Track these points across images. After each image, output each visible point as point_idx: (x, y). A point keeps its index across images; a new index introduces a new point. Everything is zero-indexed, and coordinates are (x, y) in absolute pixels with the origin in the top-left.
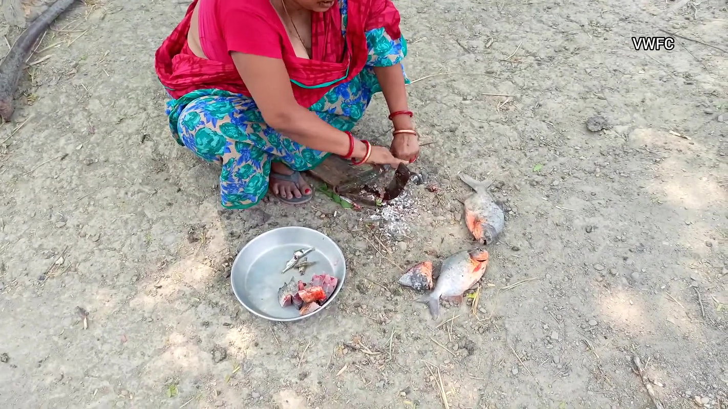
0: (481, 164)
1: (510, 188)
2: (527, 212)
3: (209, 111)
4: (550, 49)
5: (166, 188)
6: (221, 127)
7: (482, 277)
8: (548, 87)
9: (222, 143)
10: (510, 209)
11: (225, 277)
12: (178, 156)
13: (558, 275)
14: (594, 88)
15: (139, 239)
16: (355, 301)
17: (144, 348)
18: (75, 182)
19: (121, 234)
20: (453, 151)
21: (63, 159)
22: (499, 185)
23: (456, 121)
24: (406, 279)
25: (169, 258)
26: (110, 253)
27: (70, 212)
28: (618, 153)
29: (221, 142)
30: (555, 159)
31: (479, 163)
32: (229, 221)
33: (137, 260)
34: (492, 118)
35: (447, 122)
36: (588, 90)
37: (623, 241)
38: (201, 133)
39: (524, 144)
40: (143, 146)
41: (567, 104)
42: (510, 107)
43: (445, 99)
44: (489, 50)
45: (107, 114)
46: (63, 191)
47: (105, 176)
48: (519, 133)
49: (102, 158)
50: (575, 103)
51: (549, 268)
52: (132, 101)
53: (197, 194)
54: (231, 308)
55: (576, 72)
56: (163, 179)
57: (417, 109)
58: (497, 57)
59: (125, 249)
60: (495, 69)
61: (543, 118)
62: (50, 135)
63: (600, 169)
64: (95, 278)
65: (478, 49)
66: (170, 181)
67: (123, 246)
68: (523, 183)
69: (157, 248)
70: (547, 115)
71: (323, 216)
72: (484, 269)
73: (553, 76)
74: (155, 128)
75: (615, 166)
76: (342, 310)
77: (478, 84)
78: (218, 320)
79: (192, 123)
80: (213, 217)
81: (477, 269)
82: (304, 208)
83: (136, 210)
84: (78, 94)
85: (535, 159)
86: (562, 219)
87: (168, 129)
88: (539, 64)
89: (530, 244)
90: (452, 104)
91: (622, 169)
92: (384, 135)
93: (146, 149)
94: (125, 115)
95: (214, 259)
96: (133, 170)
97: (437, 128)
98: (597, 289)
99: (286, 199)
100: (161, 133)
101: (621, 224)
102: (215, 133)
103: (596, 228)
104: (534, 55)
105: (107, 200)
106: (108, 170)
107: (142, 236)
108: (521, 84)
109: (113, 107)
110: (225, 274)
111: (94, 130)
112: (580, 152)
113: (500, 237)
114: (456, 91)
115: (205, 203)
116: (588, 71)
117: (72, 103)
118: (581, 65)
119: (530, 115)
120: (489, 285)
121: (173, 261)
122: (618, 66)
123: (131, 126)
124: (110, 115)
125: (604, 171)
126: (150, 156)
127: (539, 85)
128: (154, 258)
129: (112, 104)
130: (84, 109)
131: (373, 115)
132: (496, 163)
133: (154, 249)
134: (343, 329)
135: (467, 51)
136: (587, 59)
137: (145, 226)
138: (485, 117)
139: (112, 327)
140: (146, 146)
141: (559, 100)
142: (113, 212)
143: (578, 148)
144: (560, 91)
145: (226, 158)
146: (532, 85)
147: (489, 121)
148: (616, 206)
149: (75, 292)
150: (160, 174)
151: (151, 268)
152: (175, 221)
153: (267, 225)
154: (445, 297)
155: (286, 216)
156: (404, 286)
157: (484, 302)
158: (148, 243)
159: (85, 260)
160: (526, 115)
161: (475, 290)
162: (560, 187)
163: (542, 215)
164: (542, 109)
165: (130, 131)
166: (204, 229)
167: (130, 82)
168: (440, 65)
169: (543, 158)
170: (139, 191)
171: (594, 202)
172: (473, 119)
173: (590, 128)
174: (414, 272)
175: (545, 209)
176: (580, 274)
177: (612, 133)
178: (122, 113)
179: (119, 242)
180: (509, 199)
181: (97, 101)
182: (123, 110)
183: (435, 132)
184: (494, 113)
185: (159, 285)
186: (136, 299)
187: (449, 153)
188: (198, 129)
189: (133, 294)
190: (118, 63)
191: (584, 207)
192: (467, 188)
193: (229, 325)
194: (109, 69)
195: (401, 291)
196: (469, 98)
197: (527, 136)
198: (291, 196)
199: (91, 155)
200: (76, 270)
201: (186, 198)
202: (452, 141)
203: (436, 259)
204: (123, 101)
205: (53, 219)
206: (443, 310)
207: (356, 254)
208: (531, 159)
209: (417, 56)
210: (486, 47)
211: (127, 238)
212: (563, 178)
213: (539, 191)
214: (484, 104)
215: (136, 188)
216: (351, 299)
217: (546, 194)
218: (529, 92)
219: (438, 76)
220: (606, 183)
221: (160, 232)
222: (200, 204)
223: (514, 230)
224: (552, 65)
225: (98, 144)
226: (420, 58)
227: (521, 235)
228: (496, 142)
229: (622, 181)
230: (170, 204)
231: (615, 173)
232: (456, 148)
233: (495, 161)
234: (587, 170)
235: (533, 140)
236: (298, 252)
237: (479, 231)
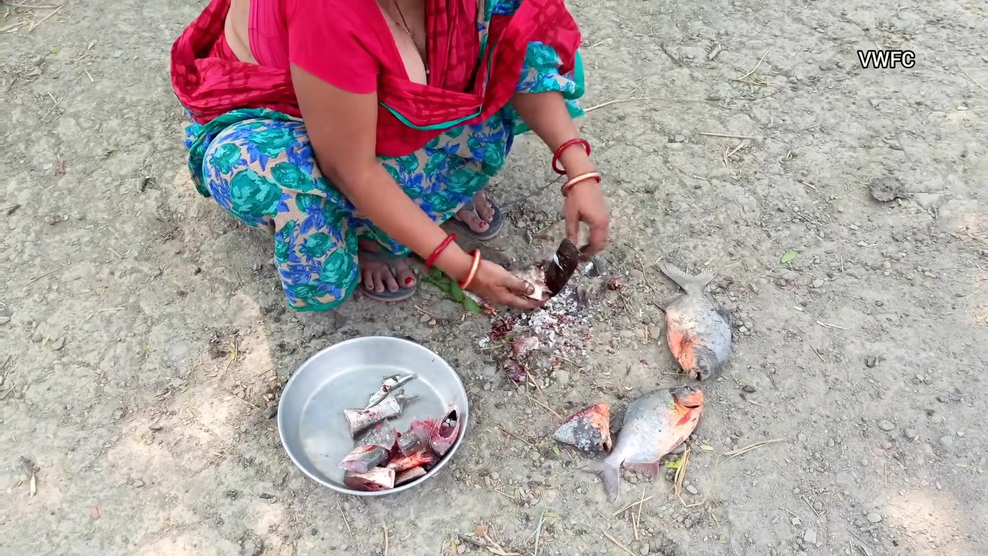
0: (695, 248)
1: (742, 289)
2: (770, 329)
3: (255, 142)
4: (813, 66)
5: (177, 266)
6: (273, 170)
7: (692, 433)
8: (808, 126)
9: (274, 195)
10: (741, 323)
11: (268, 417)
12: (200, 215)
13: (817, 435)
14: (882, 130)
15: (129, 349)
16: (480, 466)
17: (128, 530)
18: (29, 251)
19: (99, 339)
20: (649, 223)
21: (11, 212)
22: (724, 284)
23: (656, 176)
24: (565, 433)
25: (176, 382)
26: (81, 371)
27: (17, 301)
28: (921, 239)
29: (272, 194)
30: (817, 244)
31: (691, 246)
32: (278, 324)
33: (123, 383)
34: (715, 172)
35: (641, 176)
36: (874, 134)
37: (925, 383)
38: (241, 179)
39: (766, 217)
40: (142, 197)
41: (838, 156)
42: (745, 157)
43: (639, 139)
44: (713, 64)
45: (88, 142)
47: (78, 243)
48: (758, 199)
49: (75, 214)
50: (851, 153)
51: (803, 423)
52: (129, 122)
53: (227, 278)
54: (275, 469)
55: (854, 103)
56: (172, 253)
58: (726, 75)
59: (105, 365)
60: (722, 94)
61: (800, 177)
63: (892, 263)
64: (53, 411)
65: (696, 60)
66: (185, 256)
67: (102, 359)
68: (764, 281)
69: (157, 366)
70: (805, 172)
71: (434, 322)
72: (696, 422)
73: (816, 108)
74: (165, 168)
75: (915, 259)
76: (459, 479)
77: (693, 117)
78: (252, 487)
79: (228, 162)
80: (252, 316)
81: (684, 420)
82: (402, 309)
83: (127, 301)
84: (41, 108)
85: (784, 243)
86: (827, 344)
87: (185, 172)
88: (794, 89)
89: (773, 382)
90: (650, 147)
91: (927, 264)
92: (538, 194)
93: (148, 201)
94: (117, 145)
95: (250, 387)
96: (124, 235)
97: (625, 185)
98: (883, 461)
99: (374, 292)
100: (173, 177)
101: (923, 355)
102: (264, 180)
103: (882, 359)
104: (787, 74)
105: (79, 282)
106: (84, 234)
107: (135, 344)
108: (764, 120)
109: (98, 131)
110: (268, 411)
111: (64, 167)
112: (859, 233)
113: (724, 368)
114: (658, 127)
115: (240, 294)
116: (875, 102)
117: (31, 122)
118: (863, 92)
119: (776, 170)
120: (703, 447)
121: (183, 387)
122: (923, 97)
123: (126, 163)
124: (92, 144)
125: (898, 266)
126: (153, 214)
127: (794, 123)
128: (152, 381)
129: (97, 127)
130: (51, 134)
132: (720, 246)
133: (151, 367)
134: (459, 512)
135: (678, 63)
136: (872, 83)
138: (703, 170)
139: (76, 492)
140: (148, 198)
141: (826, 148)
142: (88, 304)
143: (856, 228)
144: (828, 134)
145: (281, 221)
146: (781, 122)
147: (710, 179)
148: (915, 325)
149: (18, 432)
150: (168, 243)
151: (146, 398)
152: (189, 321)
153: (340, 334)
154: (630, 465)
155: (372, 320)
156: (561, 444)
157: (695, 476)
158: (144, 355)
159: (38, 380)
160: (772, 171)
161: (680, 455)
162: (824, 291)
163: (794, 335)
164: (798, 161)
165: (123, 172)
166: (236, 337)
167: (127, 91)
168: (633, 83)
169: (798, 242)
170: (133, 271)
171: (879, 317)
172: (685, 174)
173: (875, 196)
174: (580, 422)
175: (799, 325)
176: (855, 436)
177: (912, 205)
178: (112, 141)
179: (95, 353)
180: (741, 307)
181: (72, 121)
182: (114, 137)
183: (622, 193)
184: (720, 166)
185: (157, 427)
186: (119, 448)
187: (642, 227)
188: (235, 171)
189: (114, 439)
190: (110, 60)
191: (863, 324)
192: (671, 287)
193: (270, 497)
194: (93, 71)
195: (557, 452)
196: (679, 138)
197: (771, 205)
198: (382, 289)
199: (58, 208)
200: (22, 397)
201: (208, 284)
202: (648, 207)
203: (617, 402)
204: (114, 123)
206: (625, 487)
207: (485, 388)
208: (777, 242)
209: (596, 68)
210: (708, 58)
211: (110, 347)
212: (830, 276)
213: (790, 295)
214: (703, 150)
215: (128, 265)
216: (473, 462)
217: (801, 300)
218: (778, 133)
219: (628, 102)
220: (901, 287)
221: (163, 338)
222: (231, 295)
223: (747, 359)
224: (816, 91)
225: (70, 191)
226: (601, 71)
227: (758, 367)
228: (721, 212)
229: (928, 284)
230: (182, 294)
231: (915, 271)
232: (654, 220)
233: (719, 243)
234: (870, 264)
235: (782, 211)
236: (391, 380)
237: (689, 356)
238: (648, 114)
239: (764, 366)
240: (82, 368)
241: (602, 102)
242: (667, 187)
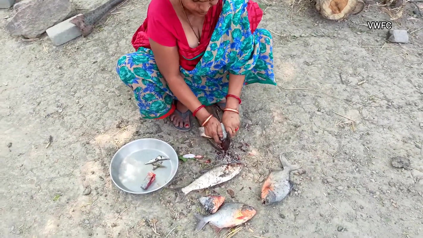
0: (300, 154)
1: (307, 177)
2: (307, 197)
3: (133, 58)
4: (403, 101)
5: (125, 95)
6: (134, 69)
8: (384, 124)
10: (297, 190)
14: (417, 138)
15: (97, 116)
16: (169, 199)
17: (61, 170)
18: (92, 76)
19: (92, 109)
20: (288, 139)
21: (94, 63)
23: (303, 122)
24: (203, 200)
25: (102, 131)
27: (80, 89)
29: (132, 77)
30: (352, 172)
31: (299, 152)
32: (141, 124)
33: (89, 125)
34: (328, 129)
35: (297, 120)
36: (412, 138)
38: (123, 69)
39: (338, 154)
41: (389, 141)
42: (346, 127)
43: (306, 106)
44: (358, 87)
46: (84, 78)
47: (104, 78)
48: (340, 146)
49: (109, 69)
50: (395, 142)
55: (412, 122)
57: (285, 105)
58: (361, 92)
59: (88, 118)
60: (353, 100)
61: (365, 143)
62: (97, 50)
63: (380, 193)
64: (67, 126)
65: (351, 83)
67: (89, 115)
68: (318, 178)
69: (100, 124)
70: (368, 142)
73: (393, 118)
75: (393, 196)
76: (160, 200)
77: (335, 104)
78: (99, 173)
80: (136, 119)
81: (240, 218)
83: (106, 101)
84: (120, 34)
85: (338, 167)
86: (327, 213)
88: (388, 108)
90: (308, 110)
91: (397, 200)
92: (253, 112)
97: (288, 121)
103: (346, 230)
104: (388, 101)
105: (98, 90)
106: (108, 76)
107: (99, 114)
108: (365, 116)
112: (375, 175)
113: (278, 204)
114: (317, 104)
117: (115, 38)
118: (419, 119)
119: (356, 137)
121: (103, 133)
124: (126, 49)
125: (382, 196)
127: (378, 121)
128: (97, 128)
130: (117, 43)
131: (256, 98)
132: (310, 158)
133: (99, 124)
134: (152, 211)
135: (343, 82)
137: (103, 110)
138: (324, 126)
139: (57, 152)
142: (96, 97)
144: (390, 131)
145: (135, 86)
146: (372, 119)
147: (324, 130)
148: (372, 223)
149: (55, 128)
152: (118, 113)
153: (157, 136)
154: (211, 224)
155: (169, 135)
158: (100, 119)
159: (70, 115)
160: (354, 137)
162: (341, 192)
163: (316, 204)
164: (368, 137)
166: (127, 124)
168: (318, 84)
169: (345, 169)
170: (113, 92)
171: (358, 213)
172: (316, 125)
173: (393, 163)
174: (210, 199)
177: (408, 173)
179: (88, 113)
180: (301, 184)
181: (125, 41)
183: (285, 123)
184: (333, 127)
186: (75, 144)
187: (284, 139)
191: (349, 212)
192: (280, 165)
193: (102, 178)
196: (322, 111)
197: (344, 150)
199: (106, 66)
200: (63, 118)
201: (130, 104)
202: (292, 132)
203: (230, 198)
205: (72, 90)
207: (189, 173)
208: (336, 165)
209: (307, 74)
210: (357, 84)
211: (93, 113)
212: (348, 187)
213: (326, 188)
214: (330, 118)
215: (113, 90)
216: (168, 196)
217: (329, 192)
218: (367, 123)
219: (312, 91)
220: (377, 205)
221: (108, 116)
222: (134, 110)
223: (290, 204)
224: (398, 112)
225: (112, 62)
226: (308, 76)
227: (292, 210)
228: (320, 145)
229: (390, 209)
230: (121, 104)
231: (389, 201)
232: (290, 138)
233: (311, 156)
234: (370, 190)
235: (346, 154)
236: (160, 157)
237: (265, 194)
238: (316, 98)
239: (295, 210)
240: (82, 116)
241: (301, 88)
242: (304, 127)
